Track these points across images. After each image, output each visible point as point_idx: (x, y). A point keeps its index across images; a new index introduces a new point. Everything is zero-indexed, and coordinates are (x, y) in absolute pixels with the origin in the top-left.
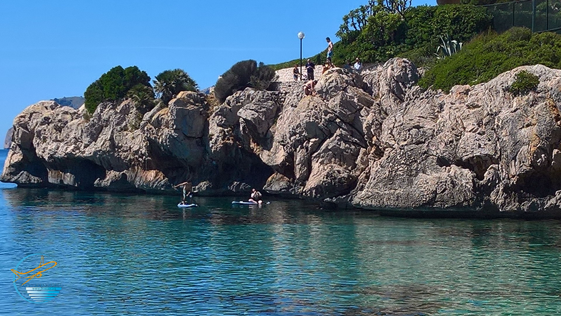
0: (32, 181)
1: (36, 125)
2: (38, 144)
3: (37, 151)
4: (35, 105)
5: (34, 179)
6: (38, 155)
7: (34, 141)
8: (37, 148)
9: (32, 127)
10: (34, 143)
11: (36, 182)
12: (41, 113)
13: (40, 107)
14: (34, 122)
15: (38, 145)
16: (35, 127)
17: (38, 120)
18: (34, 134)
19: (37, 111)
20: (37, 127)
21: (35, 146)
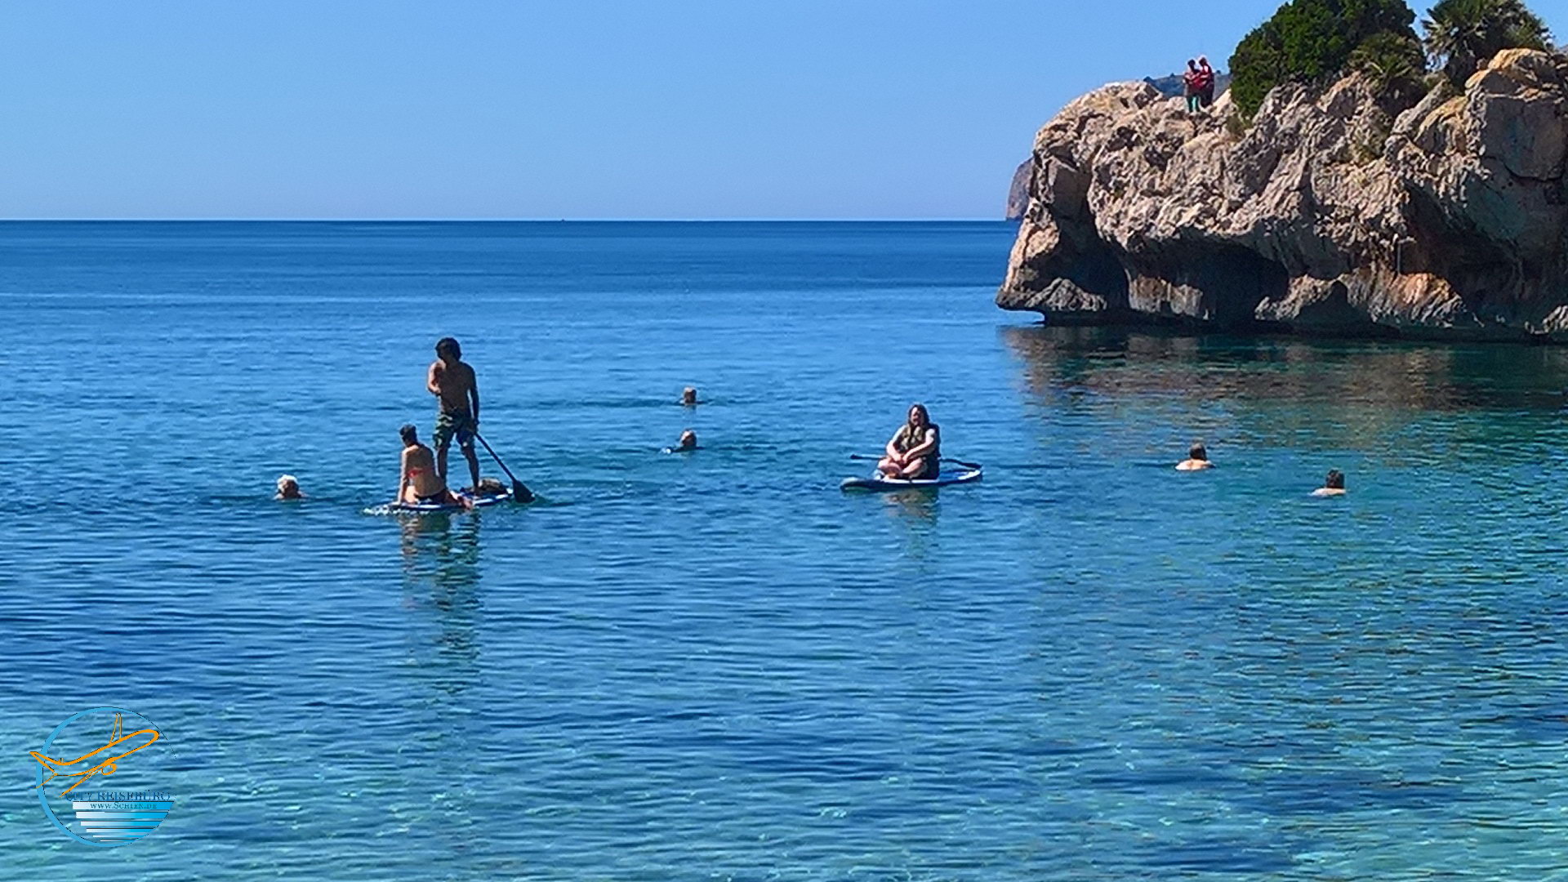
0: (1085, 306)
1: (1096, 150)
2: (1102, 203)
3: (1098, 222)
4: (1093, 96)
5: (1090, 302)
6: (1100, 233)
7: (1091, 193)
8: (1098, 214)
9: (1085, 157)
10: (1089, 199)
11: (1094, 308)
12: (1110, 118)
13: (1107, 101)
14: (1089, 142)
15: (1101, 206)
16: (1092, 156)
17: (1101, 136)
18: (1092, 176)
19: (1099, 111)
20: (1097, 156)
21: (1092, 207)
